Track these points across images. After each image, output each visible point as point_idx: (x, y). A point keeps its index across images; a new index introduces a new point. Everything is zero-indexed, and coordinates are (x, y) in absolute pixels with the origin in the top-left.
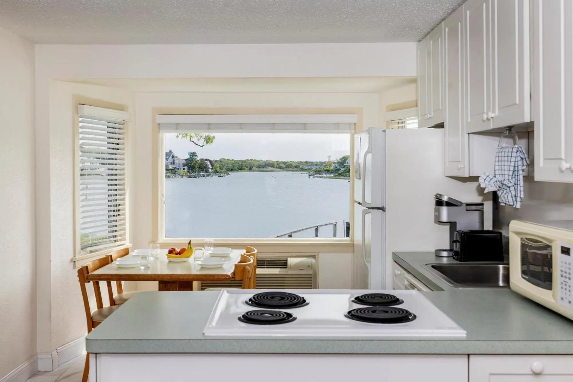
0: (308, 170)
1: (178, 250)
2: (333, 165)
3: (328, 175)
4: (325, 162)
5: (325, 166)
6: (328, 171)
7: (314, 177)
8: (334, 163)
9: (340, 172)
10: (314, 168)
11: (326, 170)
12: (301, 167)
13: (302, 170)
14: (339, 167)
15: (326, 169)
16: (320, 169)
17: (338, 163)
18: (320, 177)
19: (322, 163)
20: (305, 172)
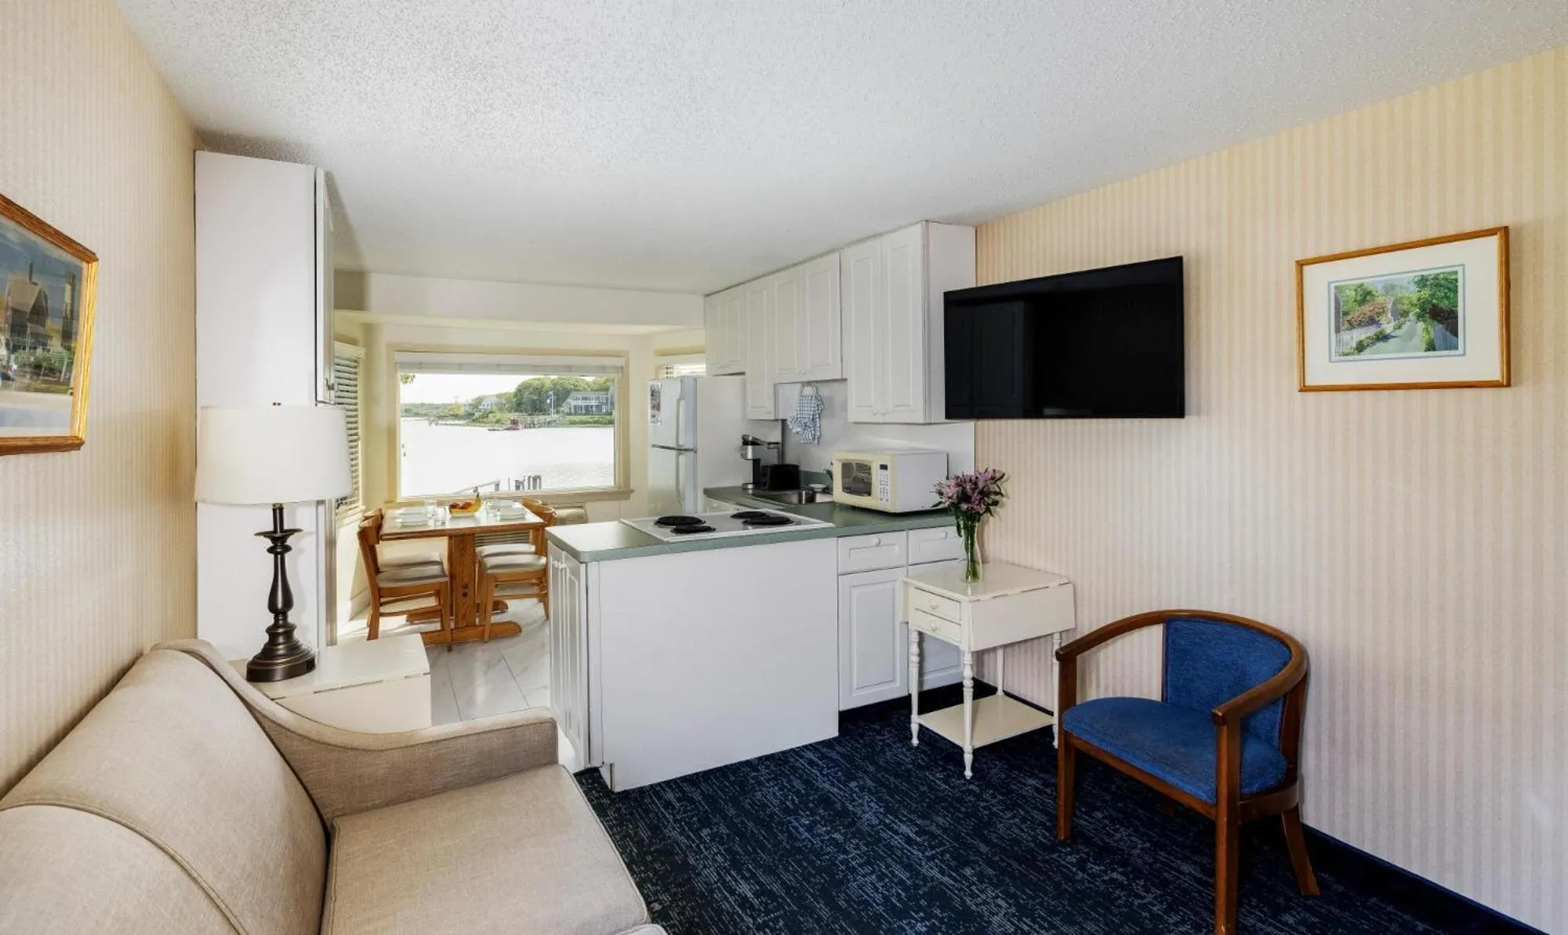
0: (426, 415)
1: (461, 504)
2: (463, 408)
3: (457, 422)
4: (451, 405)
5: (449, 410)
6: (456, 417)
7: (437, 424)
8: (465, 405)
9: (474, 417)
10: (434, 413)
11: (452, 415)
12: (415, 410)
13: (417, 415)
14: (470, 411)
15: (452, 413)
16: (443, 414)
17: (471, 405)
18: (446, 424)
19: (445, 406)
20: (422, 418)
